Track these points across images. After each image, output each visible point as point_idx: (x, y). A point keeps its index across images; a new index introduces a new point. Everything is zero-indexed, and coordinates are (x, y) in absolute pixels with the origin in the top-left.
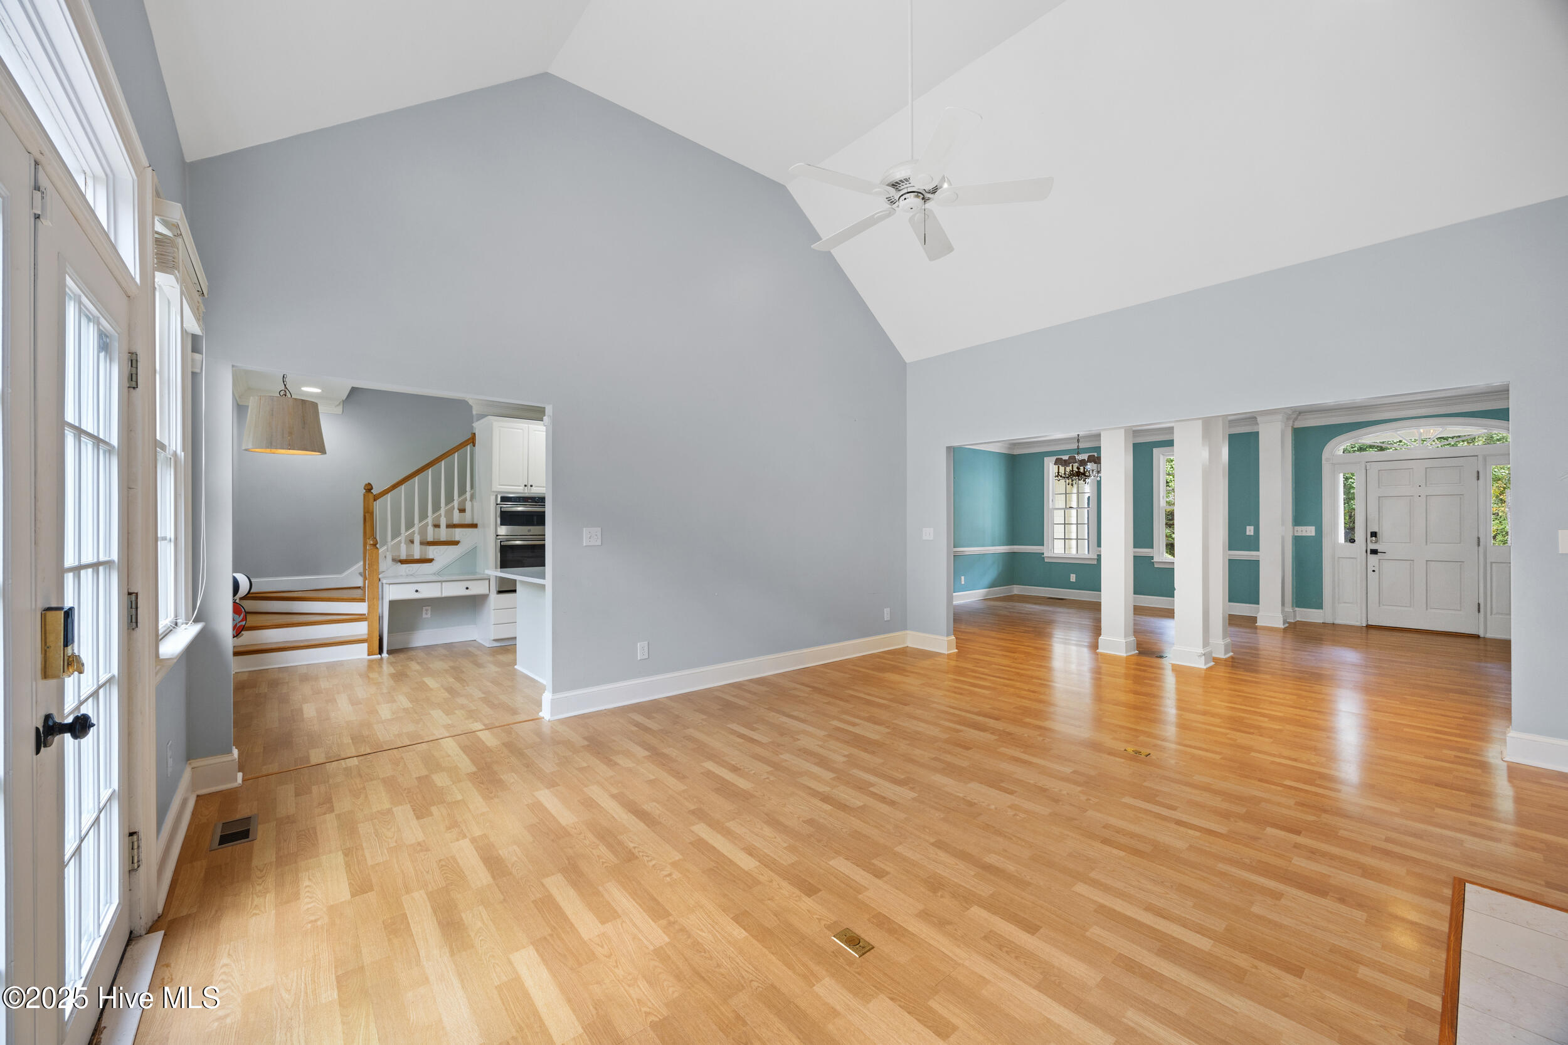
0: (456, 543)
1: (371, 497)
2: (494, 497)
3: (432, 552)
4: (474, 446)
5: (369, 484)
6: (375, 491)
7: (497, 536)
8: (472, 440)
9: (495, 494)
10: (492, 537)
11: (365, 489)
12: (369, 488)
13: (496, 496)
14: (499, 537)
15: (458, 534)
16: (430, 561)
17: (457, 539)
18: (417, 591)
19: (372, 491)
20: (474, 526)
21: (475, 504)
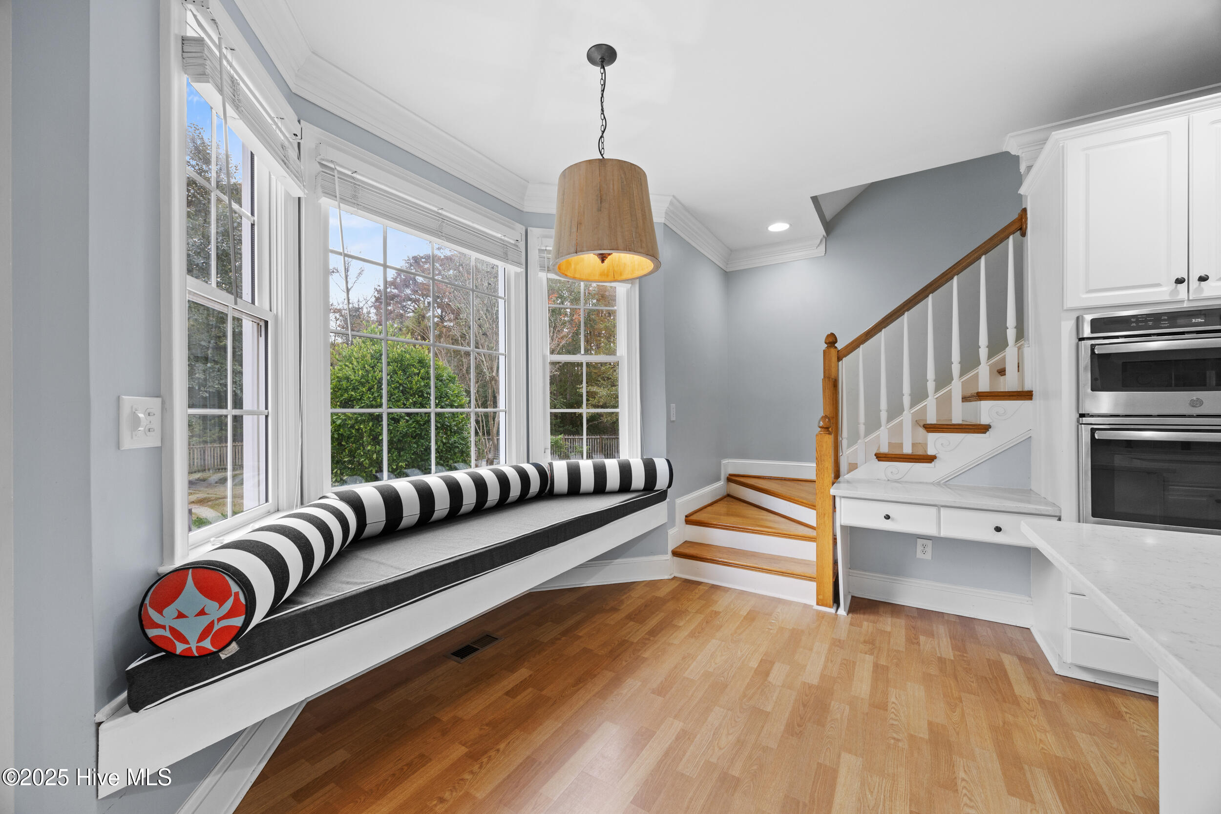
0: (984, 429)
1: (833, 352)
2: (1072, 323)
3: (935, 443)
4: (1024, 234)
5: (832, 335)
6: (840, 345)
7: (1082, 416)
8: (1020, 226)
9: (1075, 315)
10: (1068, 416)
11: (826, 343)
12: (832, 341)
13: (1079, 321)
14: (1085, 420)
15: (986, 411)
16: (931, 459)
17: (984, 421)
18: (887, 517)
19: (836, 345)
20: (1027, 395)
21: (1027, 351)
